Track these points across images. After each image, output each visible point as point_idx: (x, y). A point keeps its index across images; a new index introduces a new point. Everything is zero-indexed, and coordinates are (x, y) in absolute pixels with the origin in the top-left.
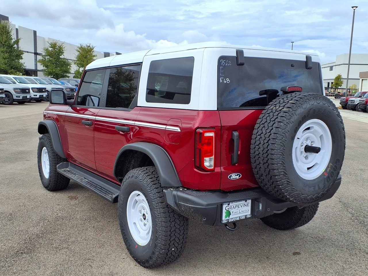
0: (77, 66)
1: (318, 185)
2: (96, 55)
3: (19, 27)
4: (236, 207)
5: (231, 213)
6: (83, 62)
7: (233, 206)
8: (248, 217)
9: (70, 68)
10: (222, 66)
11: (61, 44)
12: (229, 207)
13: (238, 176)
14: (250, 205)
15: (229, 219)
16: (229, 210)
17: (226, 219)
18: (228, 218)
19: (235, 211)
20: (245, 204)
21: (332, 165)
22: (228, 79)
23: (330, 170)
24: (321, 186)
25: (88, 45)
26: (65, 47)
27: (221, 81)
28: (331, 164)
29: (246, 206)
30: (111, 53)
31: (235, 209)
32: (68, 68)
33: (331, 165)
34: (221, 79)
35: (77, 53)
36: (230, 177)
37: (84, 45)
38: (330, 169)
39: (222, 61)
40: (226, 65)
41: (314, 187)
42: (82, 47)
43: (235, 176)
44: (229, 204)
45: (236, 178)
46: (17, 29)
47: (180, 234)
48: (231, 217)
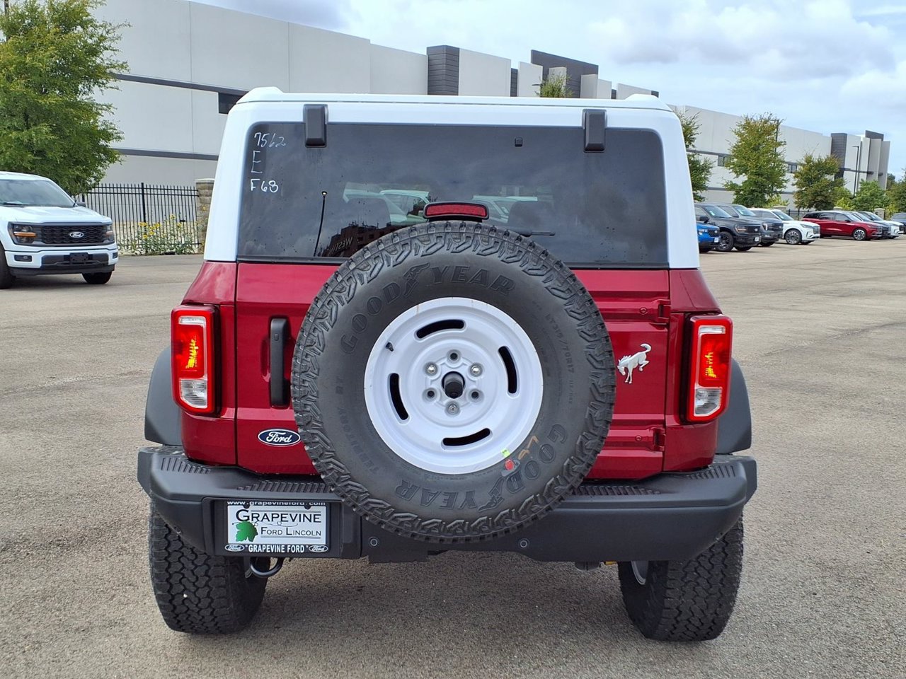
0: (731, 170)
1: (469, 494)
2: (783, 140)
3: (620, 85)
4: (273, 518)
5: (259, 531)
6: (748, 160)
7: (262, 515)
8: (316, 549)
9: (707, 176)
10: (259, 148)
11: (689, 120)
12: (249, 514)
13: (288, 440)
14: (323, 518)
15: (249, 545)
16: (250, 521)
17: (240, 542)
18: (247, 541)
19: (270, 528)
20: (304, 515)
21: (536, 440)
22: (273, 183)
23: (526, 453)
24: (483, 498)
25: (766, 117)
26: (699, 126)
27: (252, 188)
28: (534, 438)
29: (310, 521)
30: (851, 135)
31: (271, 522)
32: (701, 178)
33: (534, 441)
34: (252, 183)
35: (735, 140)
36: (264, 437)
37: (755, 119)
38: (527, 451)
39: (258, 135)
40: (270, 146)
41: (447, 497)
42: (748, 123)
43: (280, 436)
44: (247, 506)
45: (283, 442)
46: (615, 91)
47: (195, 562)
48: (257, 540)
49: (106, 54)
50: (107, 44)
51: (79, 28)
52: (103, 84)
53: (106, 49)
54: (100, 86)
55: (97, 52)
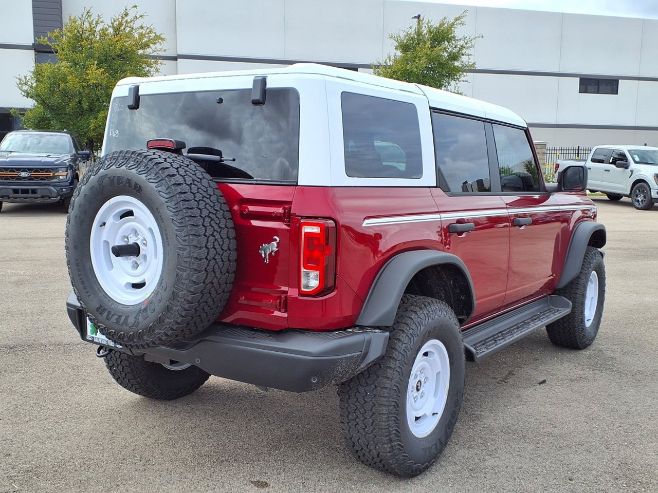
1: (127, 317)
17: (92, 335)
18: (94, 336)
27: (110, 135)
34: (110, 132)
41: (117, 317)
49: (464, 59)
50: (463, 51)
51: (446, 43)
52: (457, 79)
53: (463, 55)
54: (455, 81)
55: (457, 57)
